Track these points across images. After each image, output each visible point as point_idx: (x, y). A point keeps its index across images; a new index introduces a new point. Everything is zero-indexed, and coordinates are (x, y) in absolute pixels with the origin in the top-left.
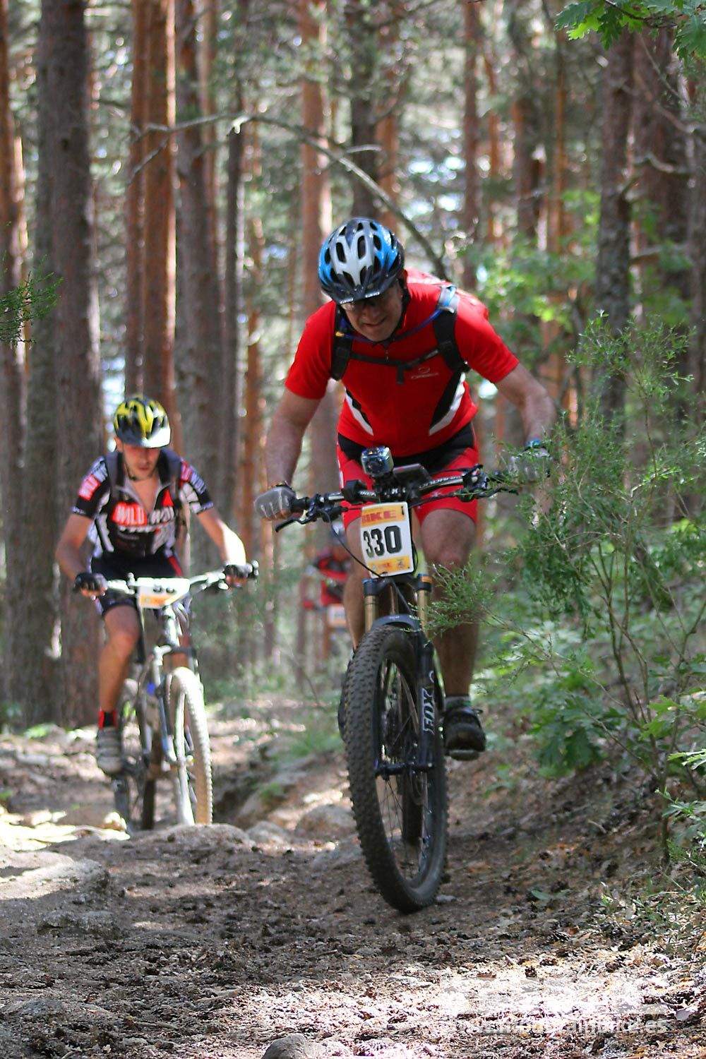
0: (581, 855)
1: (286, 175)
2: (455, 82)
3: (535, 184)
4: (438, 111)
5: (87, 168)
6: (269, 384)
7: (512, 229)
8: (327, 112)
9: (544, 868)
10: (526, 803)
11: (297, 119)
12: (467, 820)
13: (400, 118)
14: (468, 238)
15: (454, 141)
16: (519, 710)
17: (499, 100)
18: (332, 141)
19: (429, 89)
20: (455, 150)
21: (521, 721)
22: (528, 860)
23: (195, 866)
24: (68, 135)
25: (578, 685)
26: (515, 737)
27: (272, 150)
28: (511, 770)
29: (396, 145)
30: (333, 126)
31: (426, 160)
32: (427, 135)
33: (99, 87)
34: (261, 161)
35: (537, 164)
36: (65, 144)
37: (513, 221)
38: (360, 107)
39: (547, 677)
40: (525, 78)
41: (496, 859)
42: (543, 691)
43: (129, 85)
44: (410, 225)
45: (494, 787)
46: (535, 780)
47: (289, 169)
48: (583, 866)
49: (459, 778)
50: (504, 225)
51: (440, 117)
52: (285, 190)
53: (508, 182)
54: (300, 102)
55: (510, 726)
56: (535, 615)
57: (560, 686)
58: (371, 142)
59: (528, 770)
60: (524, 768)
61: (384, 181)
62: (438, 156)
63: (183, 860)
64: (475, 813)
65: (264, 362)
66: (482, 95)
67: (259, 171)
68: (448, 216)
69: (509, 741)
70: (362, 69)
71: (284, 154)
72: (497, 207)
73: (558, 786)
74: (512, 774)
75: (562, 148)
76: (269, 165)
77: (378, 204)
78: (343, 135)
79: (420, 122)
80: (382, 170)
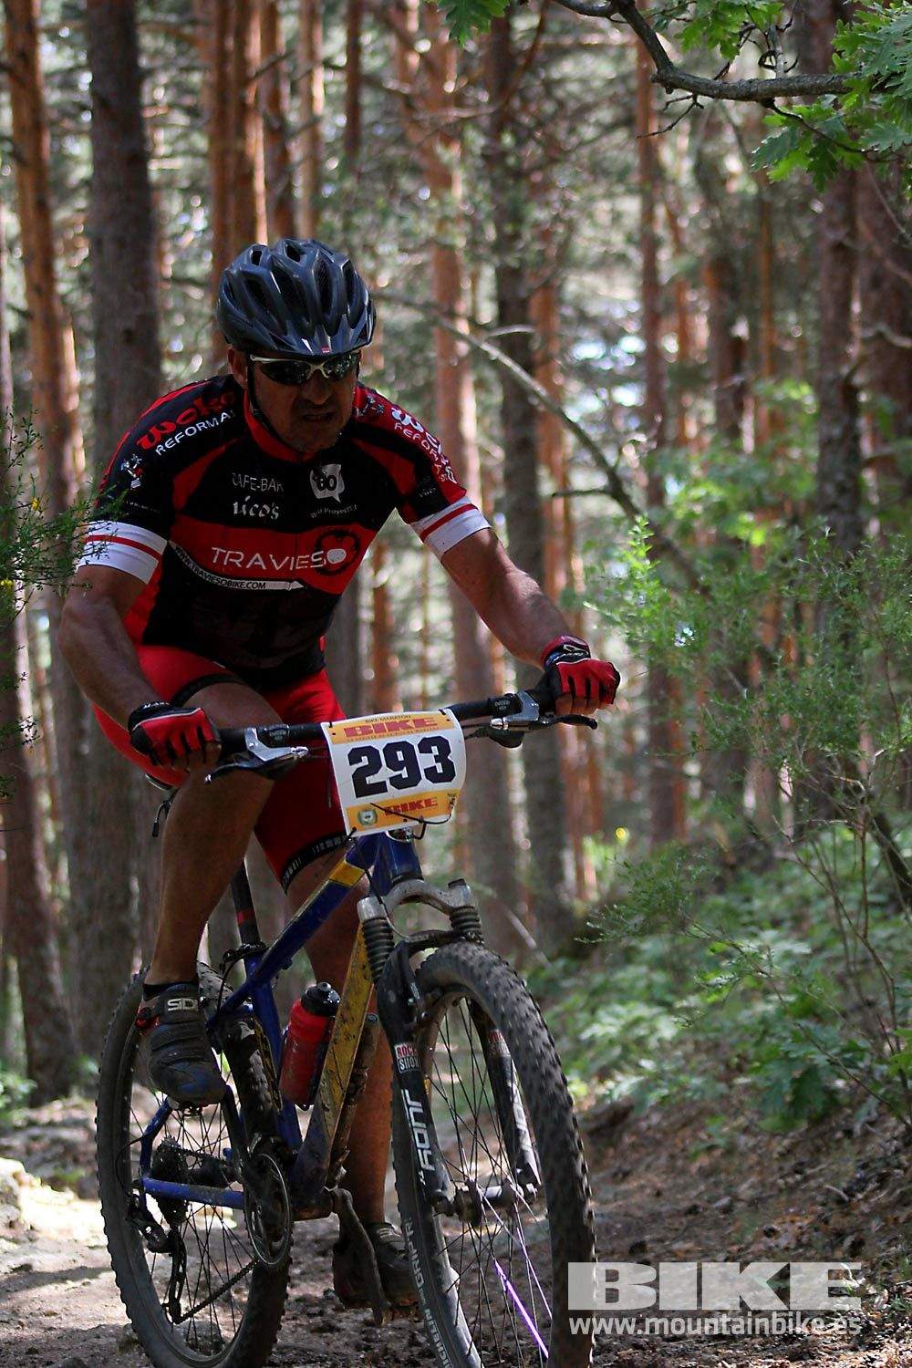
0: (816, 1230)
1: (414, 366)
2: (629, 240)
3: (736, 368)
4: (608, 277)
5: (157, 367)
6: (401, 637)
7: (710, 427)
8: (466, 285)
9: (770, 1248)
10: (745, 1166)
11: (426, 293)
12: (670, 1189)
13: (560, 287)
14: (648, 440)
15: (630, 316)
16: (732, 1047)
17: (686, 261)
18: (473, 321)
19: (597, 250)
20: (633, 327)
21: (736, 1060)
22: (749, 1237)
23: (321, 1259)
24: (131, 324)
25: (810, 1010)
26: (728, 1080)
27: (395, 334)
28: (725, 1124)
29: (556, 322)
30: (475, 303)
31: (595, 341)
32: (594, 309)
33: (170, 260)
34: (382, 350)
35: (738, 344)
36: (129, 336)
37: (709, 418)
38: (507, 278)
39: (769, 1002)
40: (719, 232)
41: (708, 1238)
42: (764, 1020)
43: (209, 257)
44: (574, 427)
45: (703, 1146)
46: (756, 1136)
47: (418, 358)
48: (820, 1244)
49: (658, 1136)
50: (699, 423)
51: (612, 287)
52: (413, 386)
53: (701, 367)
54: (430, 272)
55: (722, 1068)
56: (752, 923)
57: (785, 1012)
58: (523, 321)
59: (746, 1124)
60: (742, 1121)
61: (540, 371)
62: (611, 336)
63: (306, 1253)
64: (681, 1181)
65: (394, 608)
66: (664, 255)
67: (380, 363)
68: (627, 412)
69: (722, 1087)
70: (509, 229)
71: (412, 341)
72: (688, 399)
73: (786, 1142)
74: (725, 1129)
75: (771, 321)
76: (393, 355)
77: (535, 401)
78: (487, 313)
79: (587, 293)
80: (538, 357)
